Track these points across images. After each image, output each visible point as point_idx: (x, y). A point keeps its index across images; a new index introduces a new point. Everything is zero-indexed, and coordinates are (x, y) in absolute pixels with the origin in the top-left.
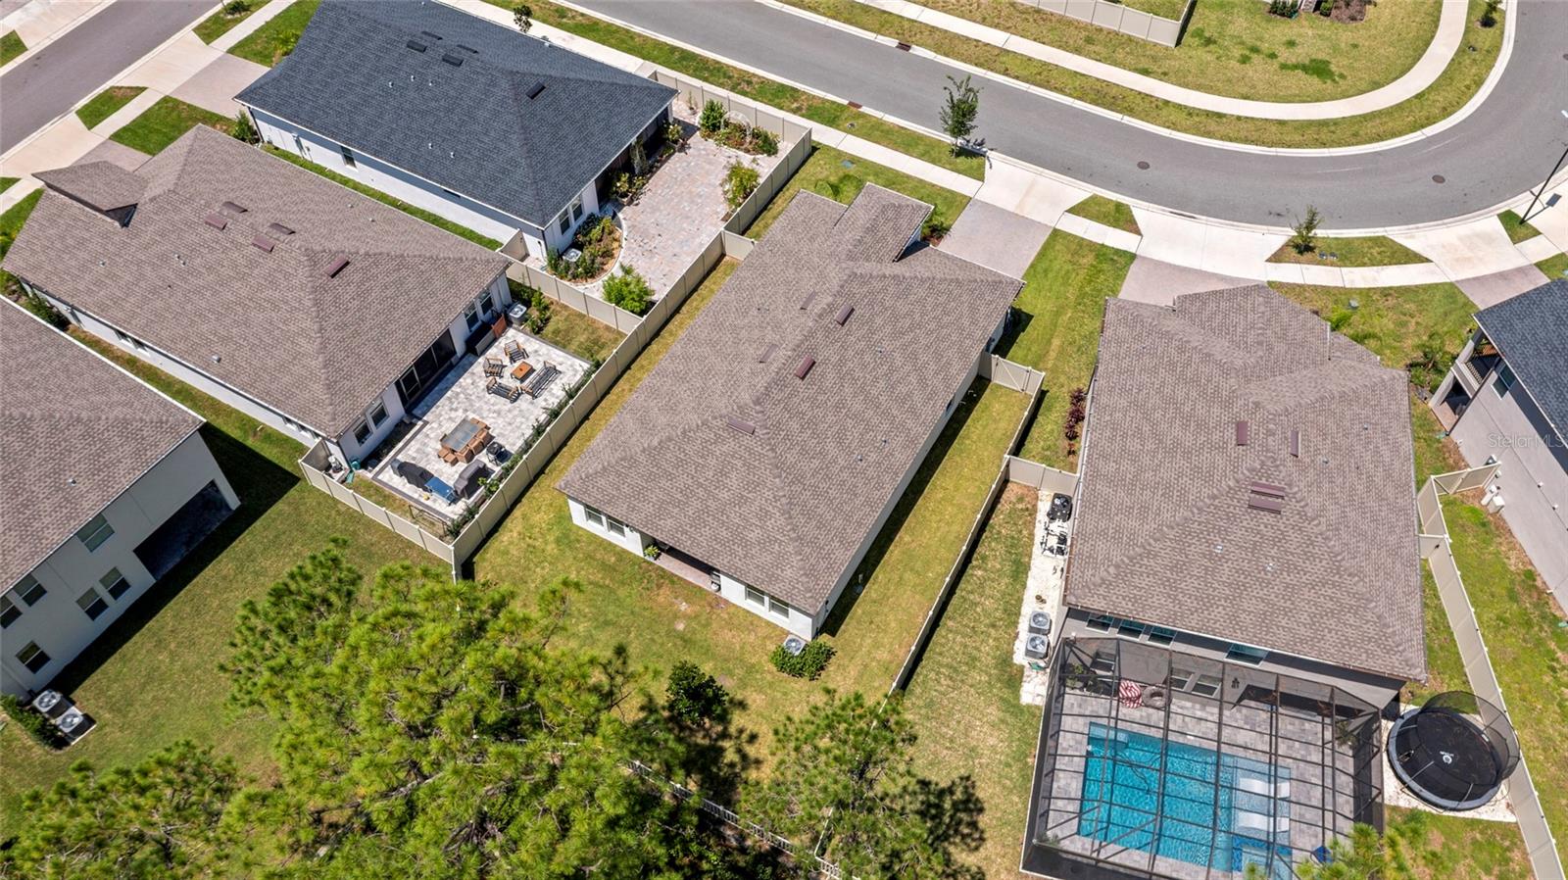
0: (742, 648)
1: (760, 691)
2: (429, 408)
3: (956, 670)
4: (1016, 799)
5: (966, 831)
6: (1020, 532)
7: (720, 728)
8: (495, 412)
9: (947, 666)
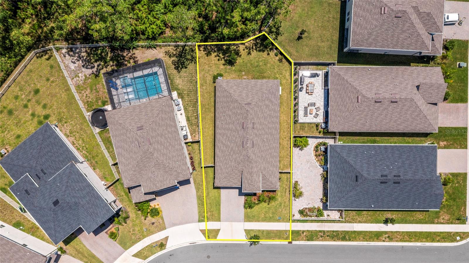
0: (230, 75)
1: (222, 69)
2: (324, 93)
3: (190, 91)
4: (170, 73)
5: (176, 63)
6: (191, 128)
7: (225, 59)
8: (310, 99)
9: (192, 91)
